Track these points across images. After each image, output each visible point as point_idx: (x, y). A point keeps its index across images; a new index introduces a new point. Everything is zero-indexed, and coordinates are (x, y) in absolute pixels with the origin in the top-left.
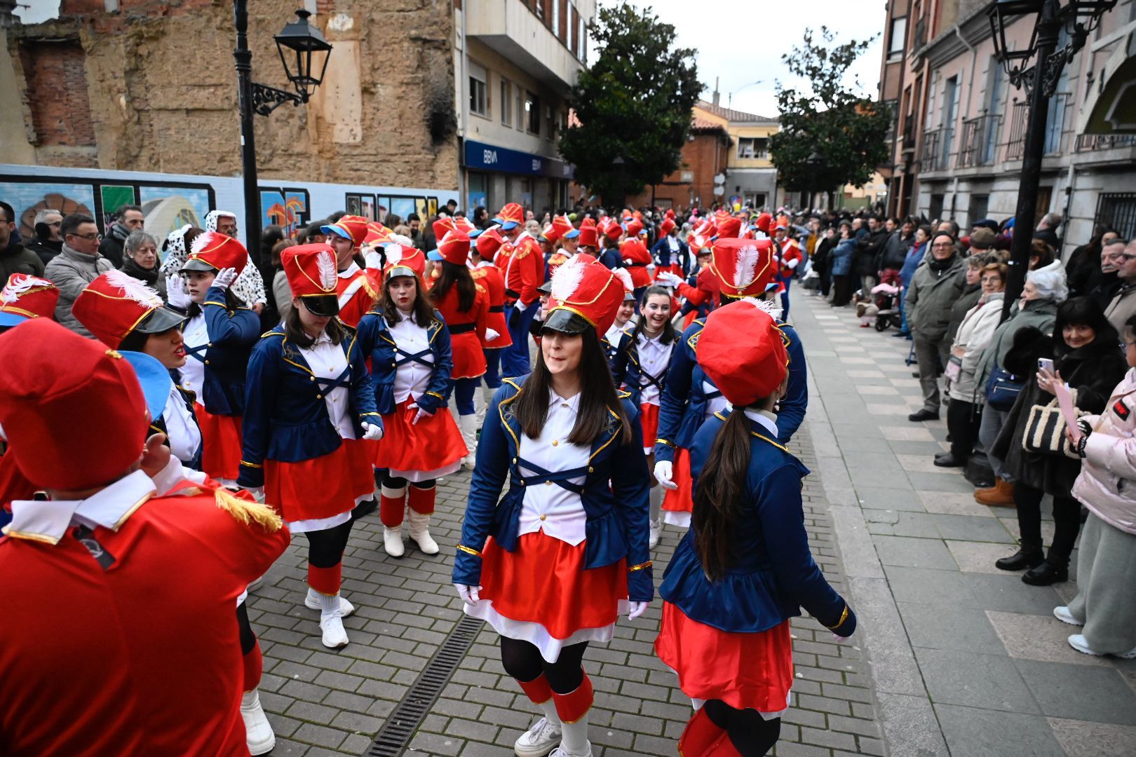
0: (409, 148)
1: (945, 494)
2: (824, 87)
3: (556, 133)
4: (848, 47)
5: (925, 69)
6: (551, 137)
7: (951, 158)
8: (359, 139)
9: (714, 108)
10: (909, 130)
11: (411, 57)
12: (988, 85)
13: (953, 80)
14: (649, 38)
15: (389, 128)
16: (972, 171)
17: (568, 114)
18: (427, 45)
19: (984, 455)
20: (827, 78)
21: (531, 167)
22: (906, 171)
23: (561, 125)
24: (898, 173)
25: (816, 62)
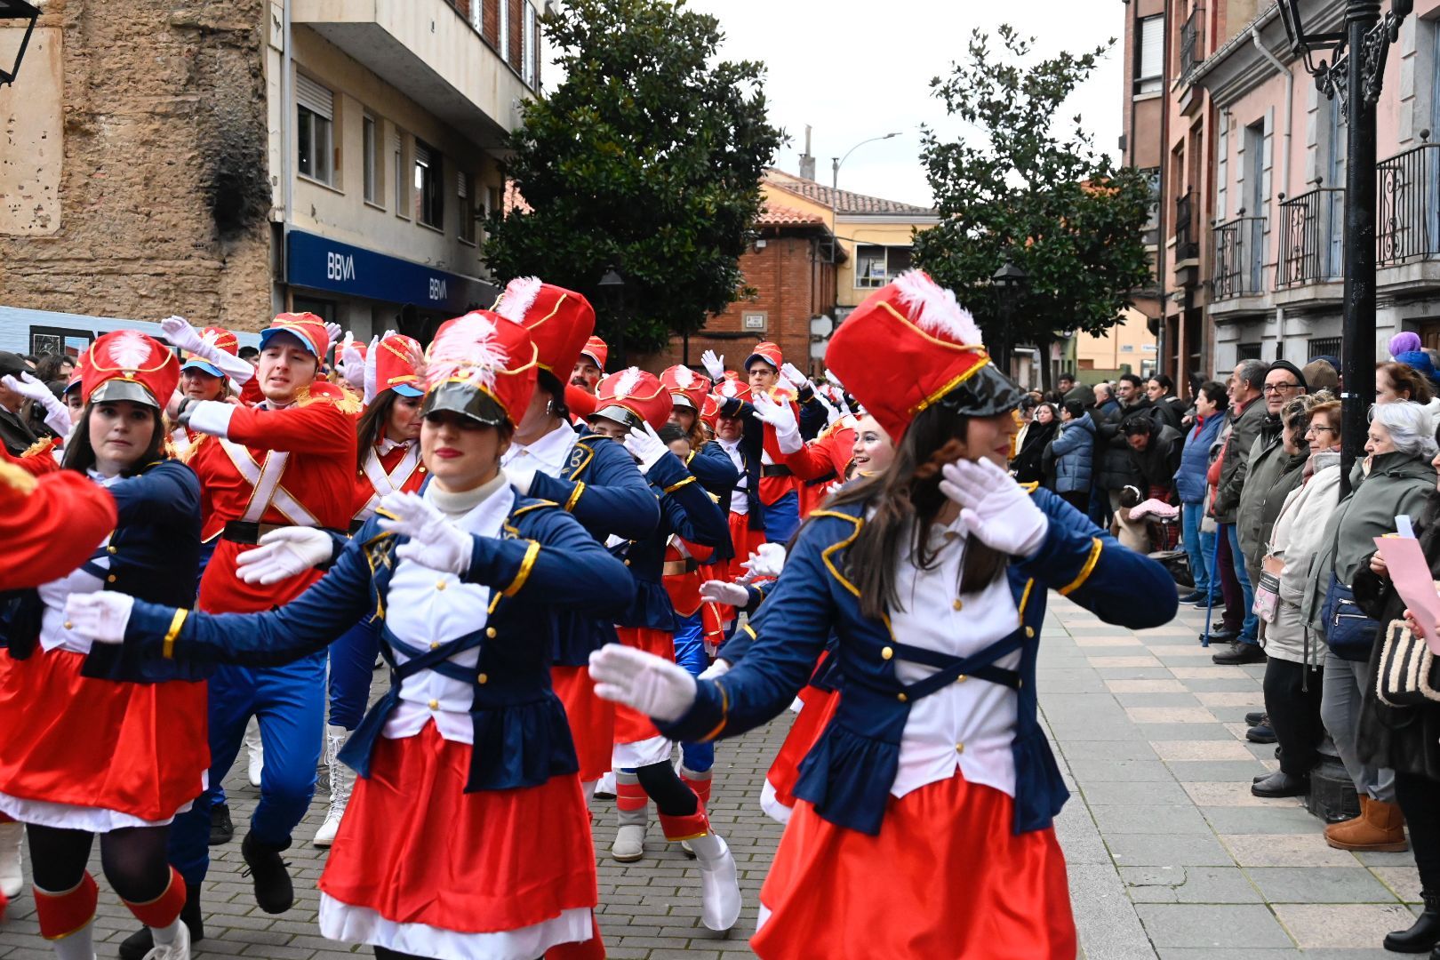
0: (165, 246)
1: (1271, 837)
2: (1017, 141)
3: (479, 226)
4: (1057, 68)
5: (1205, 110)
6: (468, 234)
7: (1265, 271)
8: (53, 226)
9: (804, 185)
10: (1185, 225)
11: (175, 61)
12: (1319, 135)
13: (1257, 128)
14: (665, 42)
15: (124, 204)
16: (1306, 294)
17: (503, 190)
18: (209, 40)
19: (1337, 760)
20: (1020, 124)
21: (427, 292)
22: (1188, 301)
23: (487, 211)
24: (1173, 309)
25: (999, 95)
